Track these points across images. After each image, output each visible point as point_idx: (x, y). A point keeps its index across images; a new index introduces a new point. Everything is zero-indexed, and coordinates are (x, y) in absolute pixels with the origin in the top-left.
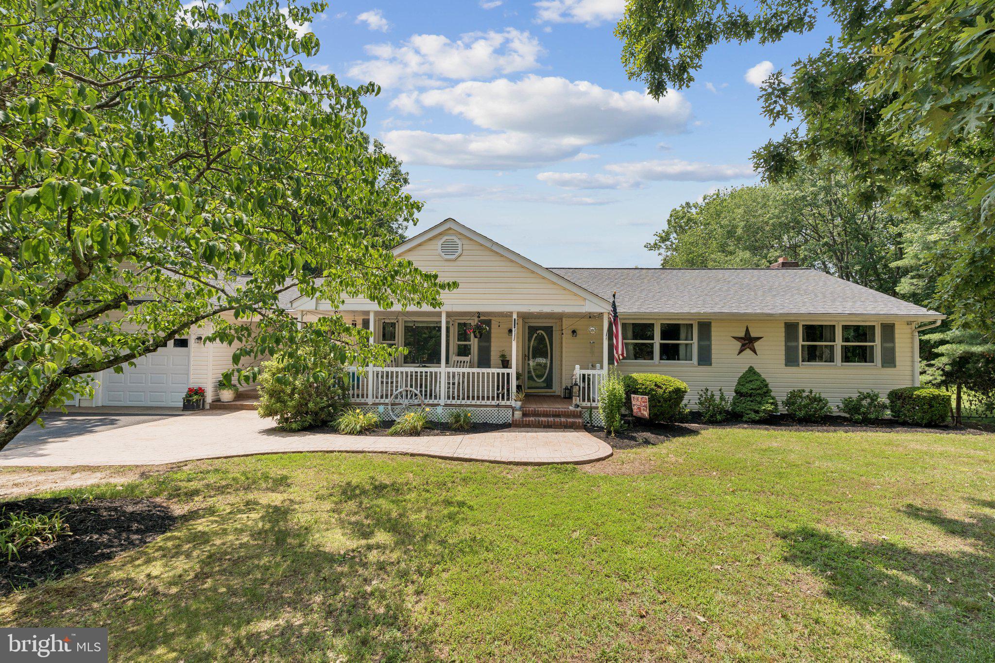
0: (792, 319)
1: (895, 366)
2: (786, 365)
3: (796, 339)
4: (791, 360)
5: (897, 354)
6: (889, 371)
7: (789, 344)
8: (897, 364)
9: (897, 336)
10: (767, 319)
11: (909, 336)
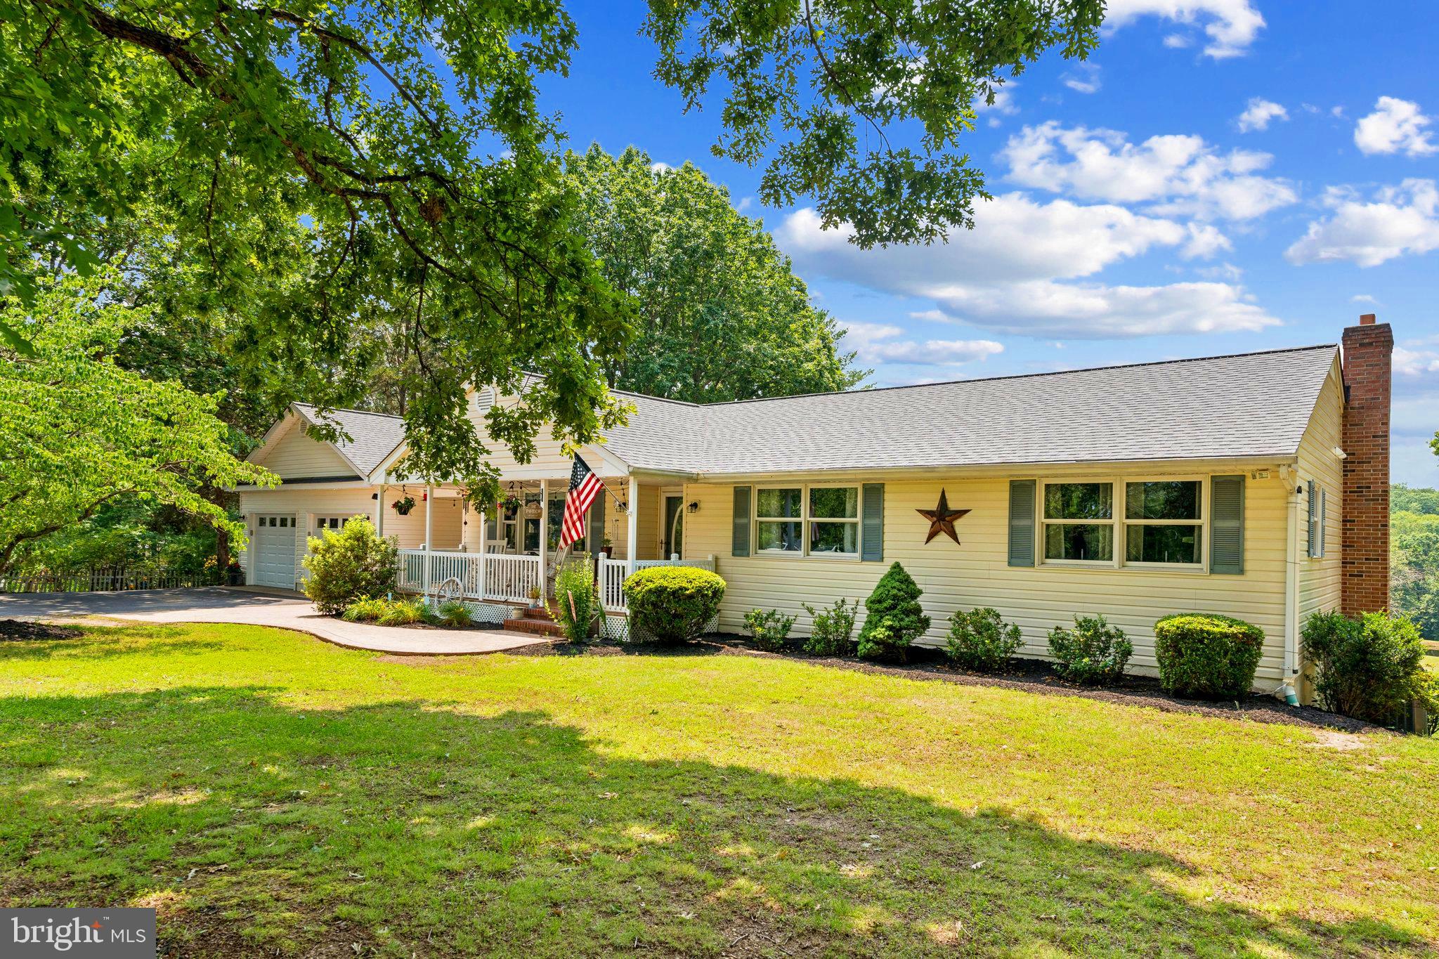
0: (1024, 474)
1: (1241, 572)
2: (1010, 564)
3: (1030, 513)
4: (1019, 554)
5: (1249, 545)
6: (1225, 582)
7: (1016, 522)
8: (1248, 566)
9: (1249, 503)
10: (976, 475)
11: (1280, 503)
